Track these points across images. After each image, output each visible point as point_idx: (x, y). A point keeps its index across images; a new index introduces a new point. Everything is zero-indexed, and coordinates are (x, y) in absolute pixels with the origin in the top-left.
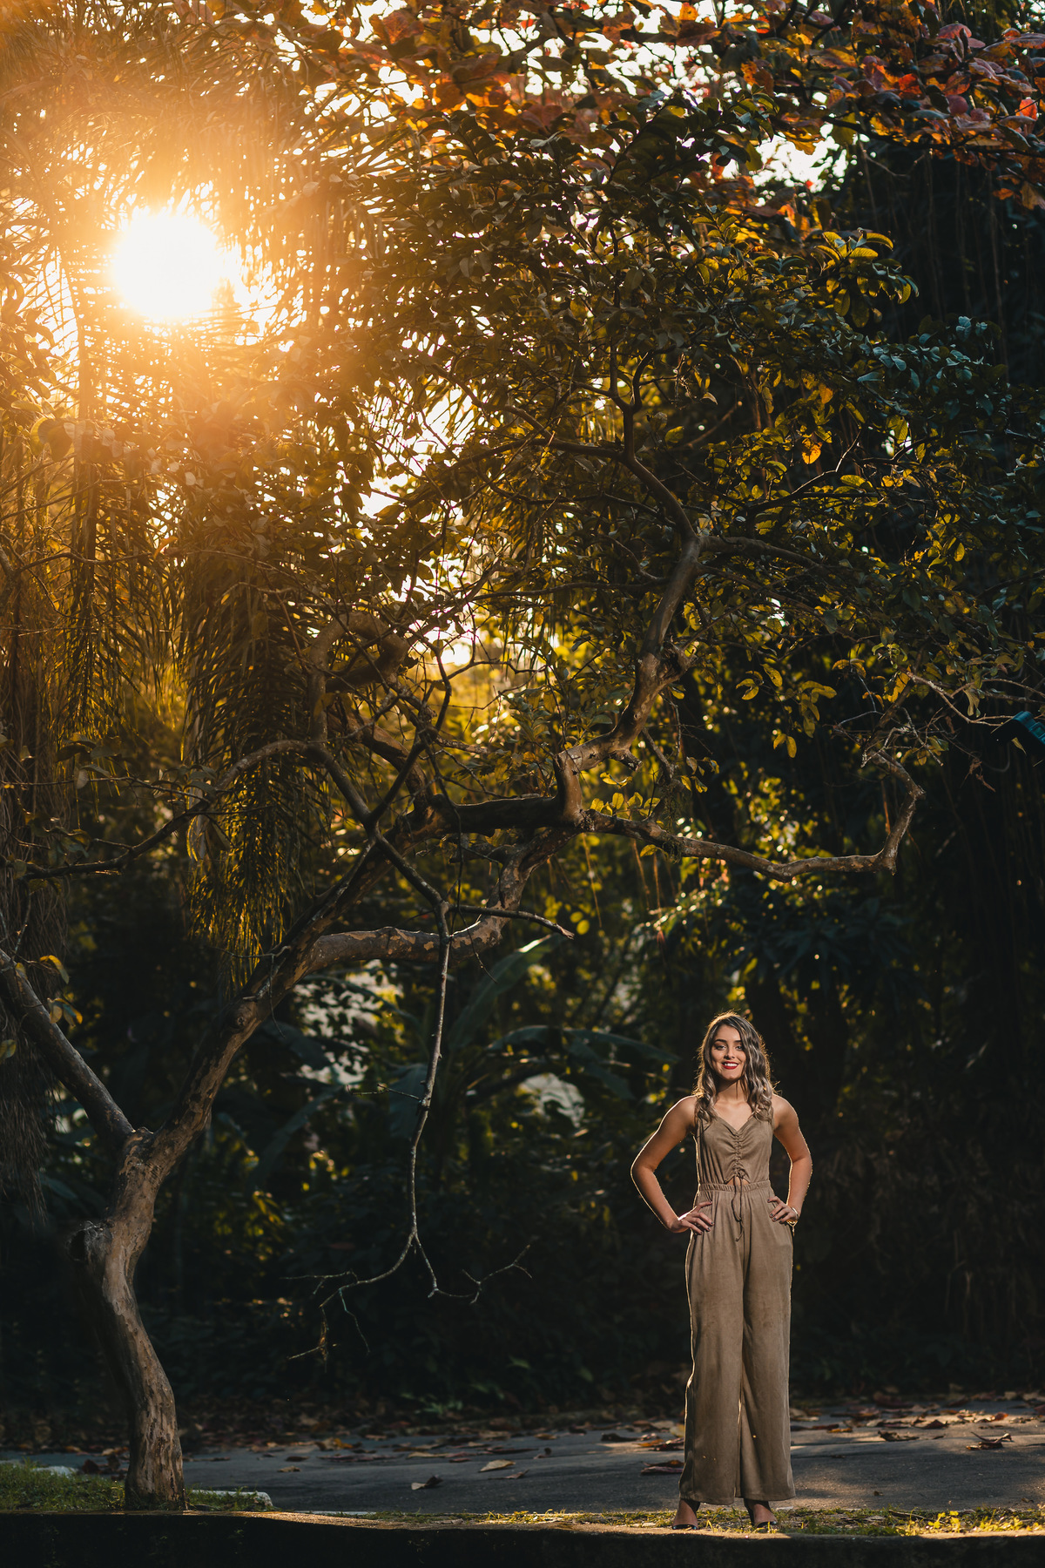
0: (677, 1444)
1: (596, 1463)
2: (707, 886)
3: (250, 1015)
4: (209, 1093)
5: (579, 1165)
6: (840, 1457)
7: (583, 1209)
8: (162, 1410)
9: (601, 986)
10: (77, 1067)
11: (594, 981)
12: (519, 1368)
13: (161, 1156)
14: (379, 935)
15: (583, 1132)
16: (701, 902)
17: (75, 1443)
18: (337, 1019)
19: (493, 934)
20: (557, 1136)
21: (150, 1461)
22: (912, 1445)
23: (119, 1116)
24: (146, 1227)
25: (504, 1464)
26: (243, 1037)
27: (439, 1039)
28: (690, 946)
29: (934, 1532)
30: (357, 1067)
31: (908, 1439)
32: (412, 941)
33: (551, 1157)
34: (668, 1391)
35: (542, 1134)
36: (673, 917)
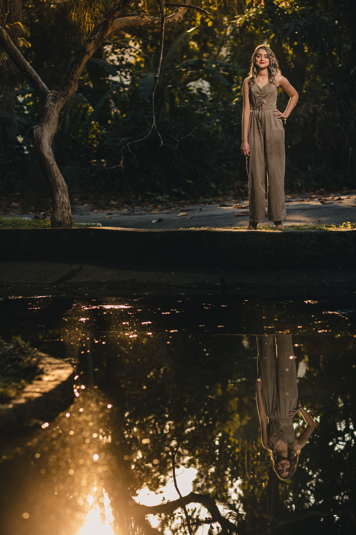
0: (247, 207)
1: (218, 213)
2: (256, 7)
3: (91, 48)
4: (77, 77)
5: (210, 111)
6: (305, 209)
7: (211, 126)
8: (63, 192)
9: (216, 49)
10: (28, 68)
11: (213, 47)
12: (189, 183)
13: (60, 101)
14: (137, 18)
15: (211, 99)
16: (254, 13)
17: (30, 211)
18: (120, 59)
19: (180, 18)
20: (201, 100)
21: (59, 210)
22: (331, 205)
23: (44, 86)
24: (55, 126)
25: (185, 214)
26: (89, 56)
27: (162, 53)
28: (250, 29)
29: (342, 229)
30: (128, 77)
31: (330, 203)
32: (150, 20)
33: (199, 108)
34: (243, 191)
35: (196, 100)
36: (243, 18)
